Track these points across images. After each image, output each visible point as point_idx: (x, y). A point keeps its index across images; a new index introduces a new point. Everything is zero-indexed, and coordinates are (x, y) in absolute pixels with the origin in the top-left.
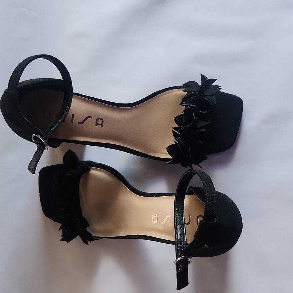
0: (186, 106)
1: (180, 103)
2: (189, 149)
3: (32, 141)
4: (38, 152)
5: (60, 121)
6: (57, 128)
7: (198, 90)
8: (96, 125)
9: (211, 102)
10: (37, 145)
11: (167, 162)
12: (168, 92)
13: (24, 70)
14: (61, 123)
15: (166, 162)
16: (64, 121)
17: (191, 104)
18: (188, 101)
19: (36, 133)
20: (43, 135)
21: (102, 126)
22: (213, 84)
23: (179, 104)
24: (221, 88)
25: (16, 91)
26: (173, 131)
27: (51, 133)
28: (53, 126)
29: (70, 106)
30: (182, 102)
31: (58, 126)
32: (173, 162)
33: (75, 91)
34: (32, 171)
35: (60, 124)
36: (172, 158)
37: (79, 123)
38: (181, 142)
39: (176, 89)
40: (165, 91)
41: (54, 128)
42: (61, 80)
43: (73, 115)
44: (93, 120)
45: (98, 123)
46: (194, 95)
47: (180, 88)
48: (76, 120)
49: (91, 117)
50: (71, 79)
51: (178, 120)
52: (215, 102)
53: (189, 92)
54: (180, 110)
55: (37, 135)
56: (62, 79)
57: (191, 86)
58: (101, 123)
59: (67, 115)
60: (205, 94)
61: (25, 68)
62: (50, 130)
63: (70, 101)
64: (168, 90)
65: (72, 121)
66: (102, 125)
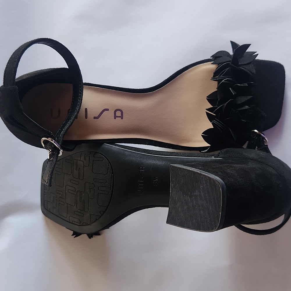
0: (219, 81)
1: (212, 78)
2: (230, 131)
3: (42, 147)
4: (51, 159)
5: (73, 118)
6: (70, 126)
7: (231, 60)
8: (115, 118)
9: (249, 72)
10: (50, 151)
11: (204, 151)
12: (193, 69)
13: (20, 58)
14: (74, 120)
15: (202, 151)
16: (77, 118)
17: (225, 77)
18: (221, 74)
19: (45, 136)
20: (54, 138)
21: (122, 119)
22: (246, 51)
23: (211, 80)
24: (258, 54)
25: (14, 86)
26: (207, 113)
27: (64, 134)
28: (65, 125)
29: (82, 99)
30: (213, 77)
31: (71, 124)
32: (211, 150)
33: (85, 81)
34: (47, 183)
35: (73, 122)
36: (210, 145)
37: (95, 118)
38: (219, 125)
39: (202, 64)
40: (189, 69)
41: (66, 127)
42: (66, 68)
43: (86, 109)
44: (111, 113)
45: (117, 115)
46: (227, 66)
47: (207, 62)
48: (91, 114)
49: (108, 110)
50: (79, 67)
51: (211, 99)
52: (254, 71)
53: (221, 63)
54: (213, 87)
55: (48, 138)
56: (68, 68)
57: (221, 57)
58: (120, 115)
59: (79, 110)
60: (240, 64)
61: (21, 56)
62: (62, 130)
63: (81, 93)
64: (193, 66)
65: (86, 117)
66: (122, 117)
